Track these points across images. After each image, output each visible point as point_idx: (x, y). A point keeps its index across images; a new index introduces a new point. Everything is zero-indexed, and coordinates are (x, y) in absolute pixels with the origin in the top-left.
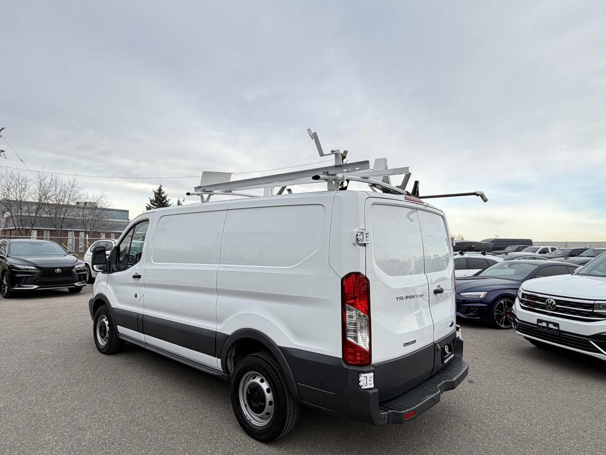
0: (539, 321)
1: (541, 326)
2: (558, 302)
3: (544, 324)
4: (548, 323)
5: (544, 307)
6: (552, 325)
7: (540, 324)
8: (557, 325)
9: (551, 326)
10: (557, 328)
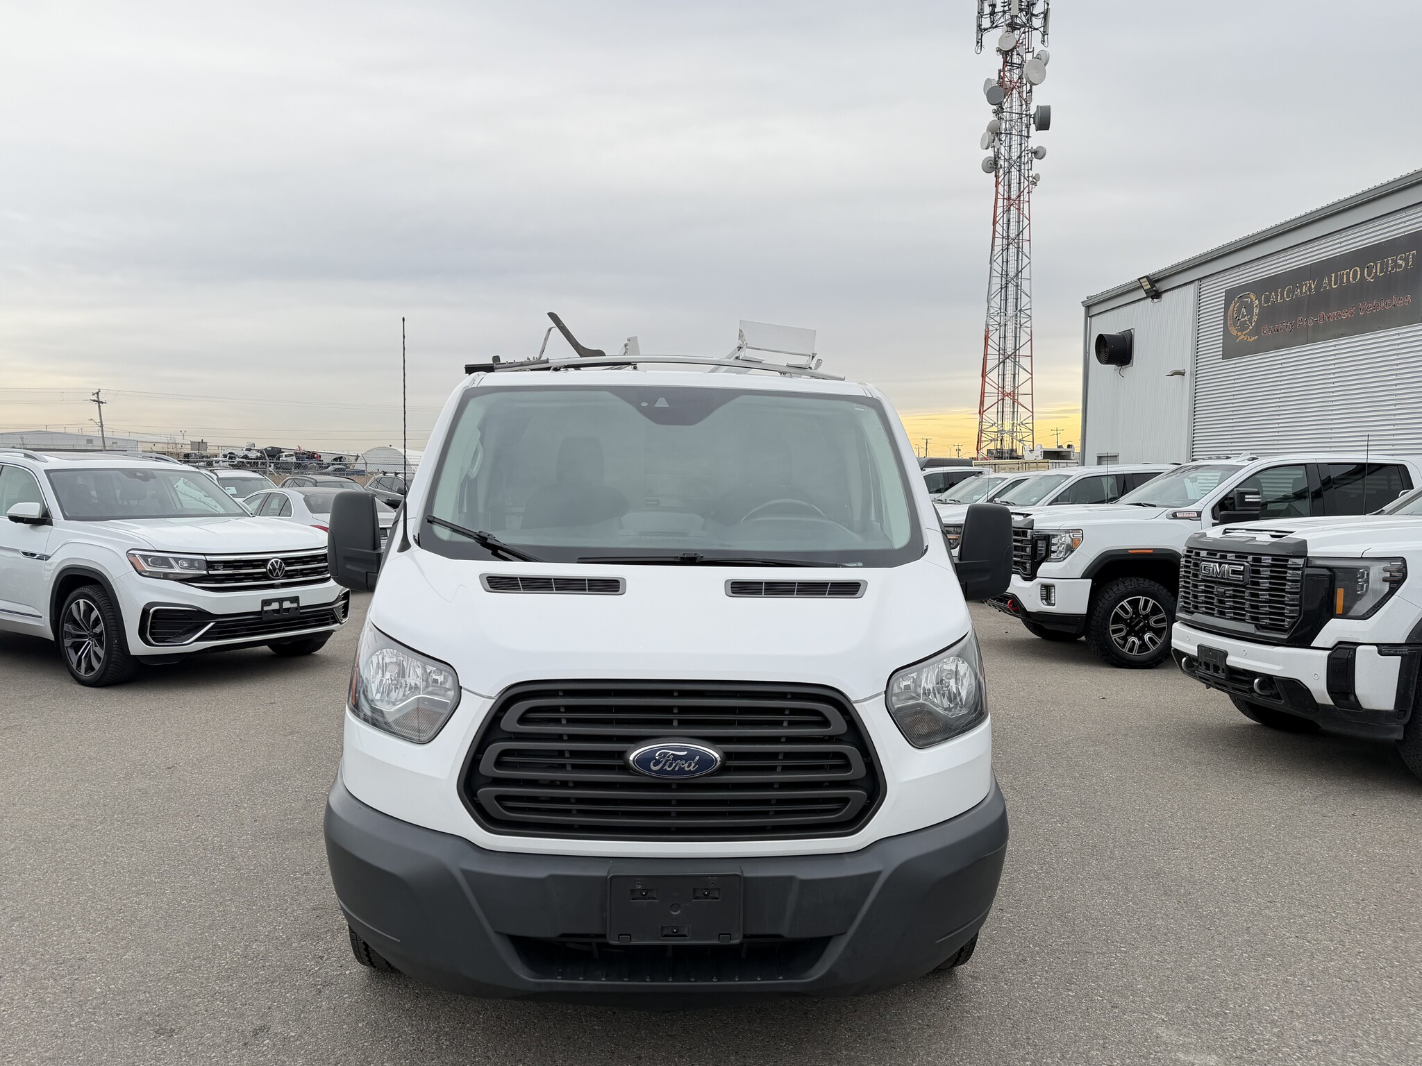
0: (266, 602)
1: (269, 611)
2: (287, 561)
3: (275, 606)
4: (281, 601)
5: (265, 576)
6: (288, 602)
7: (266, 608)
8: (295, 599)
9: (287, 605)
10: (295, 605)
